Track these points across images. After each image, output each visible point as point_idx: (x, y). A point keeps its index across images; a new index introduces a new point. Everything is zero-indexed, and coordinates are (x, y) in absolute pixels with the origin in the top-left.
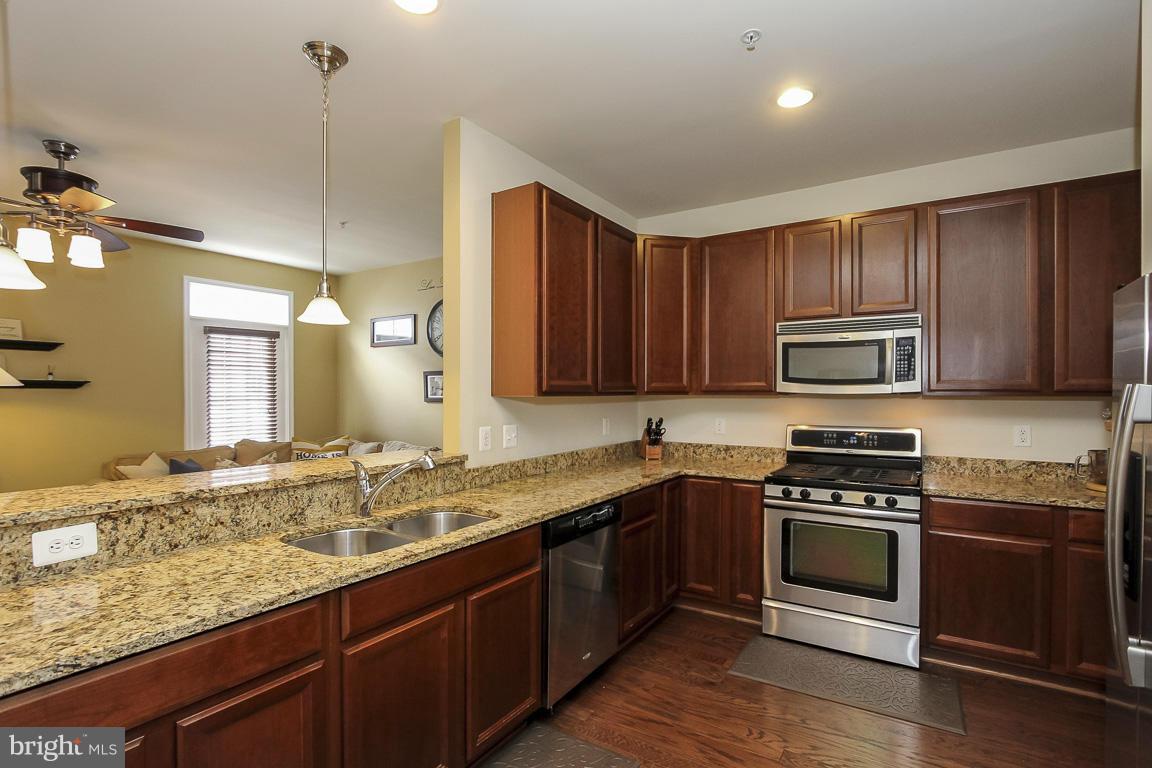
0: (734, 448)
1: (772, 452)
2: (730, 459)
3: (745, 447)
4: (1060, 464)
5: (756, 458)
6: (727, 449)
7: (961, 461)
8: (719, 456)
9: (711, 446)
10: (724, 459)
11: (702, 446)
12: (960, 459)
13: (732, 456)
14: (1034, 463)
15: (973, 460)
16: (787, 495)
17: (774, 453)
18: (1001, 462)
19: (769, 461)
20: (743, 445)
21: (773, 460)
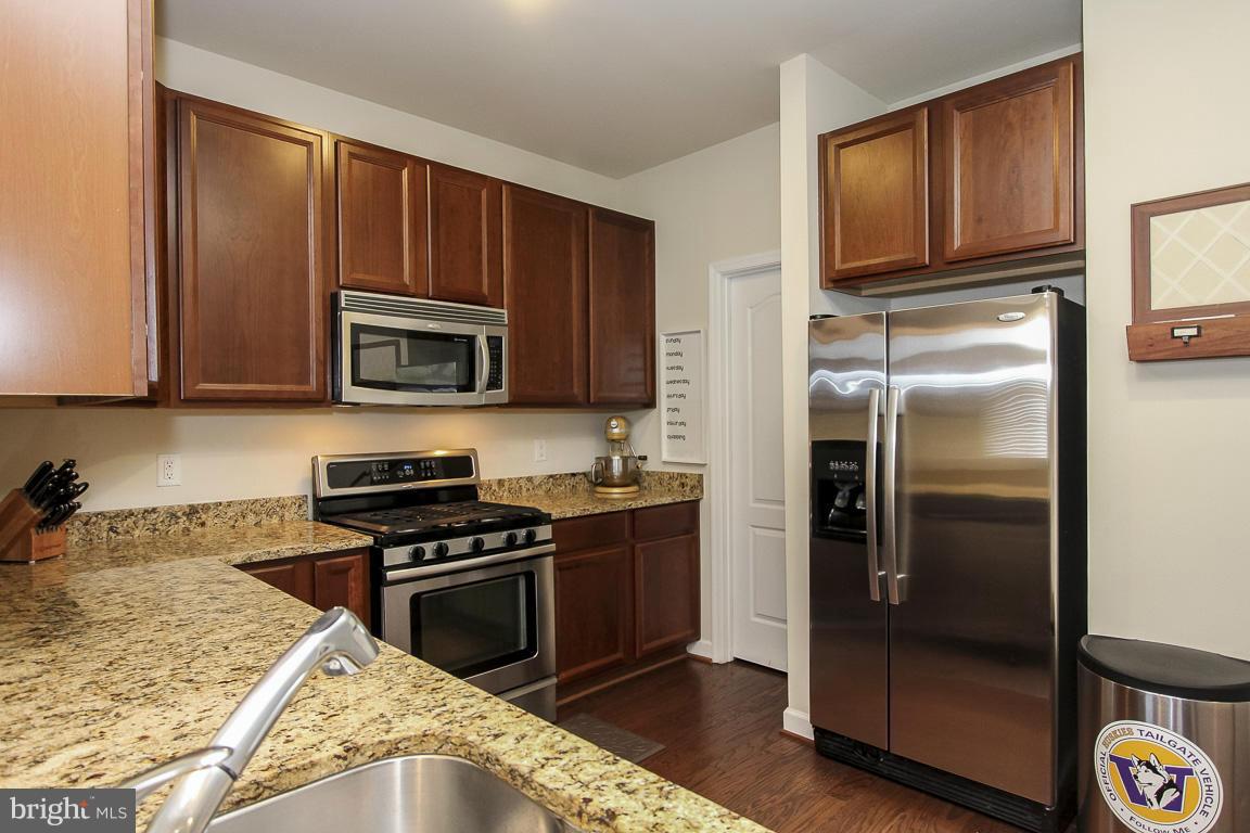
0: (206, 508)
1: (281, 504)
2: (199, 529)
3: (229, 504)
4: (566, 474)
5: (251, 519)
6: (193, 511)
7: (500, 482)
8: (173, 529)
9: (154, 510)
10: (186, 531)
11: (131, 514)
12: (500, 481)
13: (203, 524)
14: (551, 476)
15: (510, 479)
16: (417, 559)
17: (283, 507)
18: (530, 479)
19: (275, 520)
20: (224, 500)
21: (282, 518)
